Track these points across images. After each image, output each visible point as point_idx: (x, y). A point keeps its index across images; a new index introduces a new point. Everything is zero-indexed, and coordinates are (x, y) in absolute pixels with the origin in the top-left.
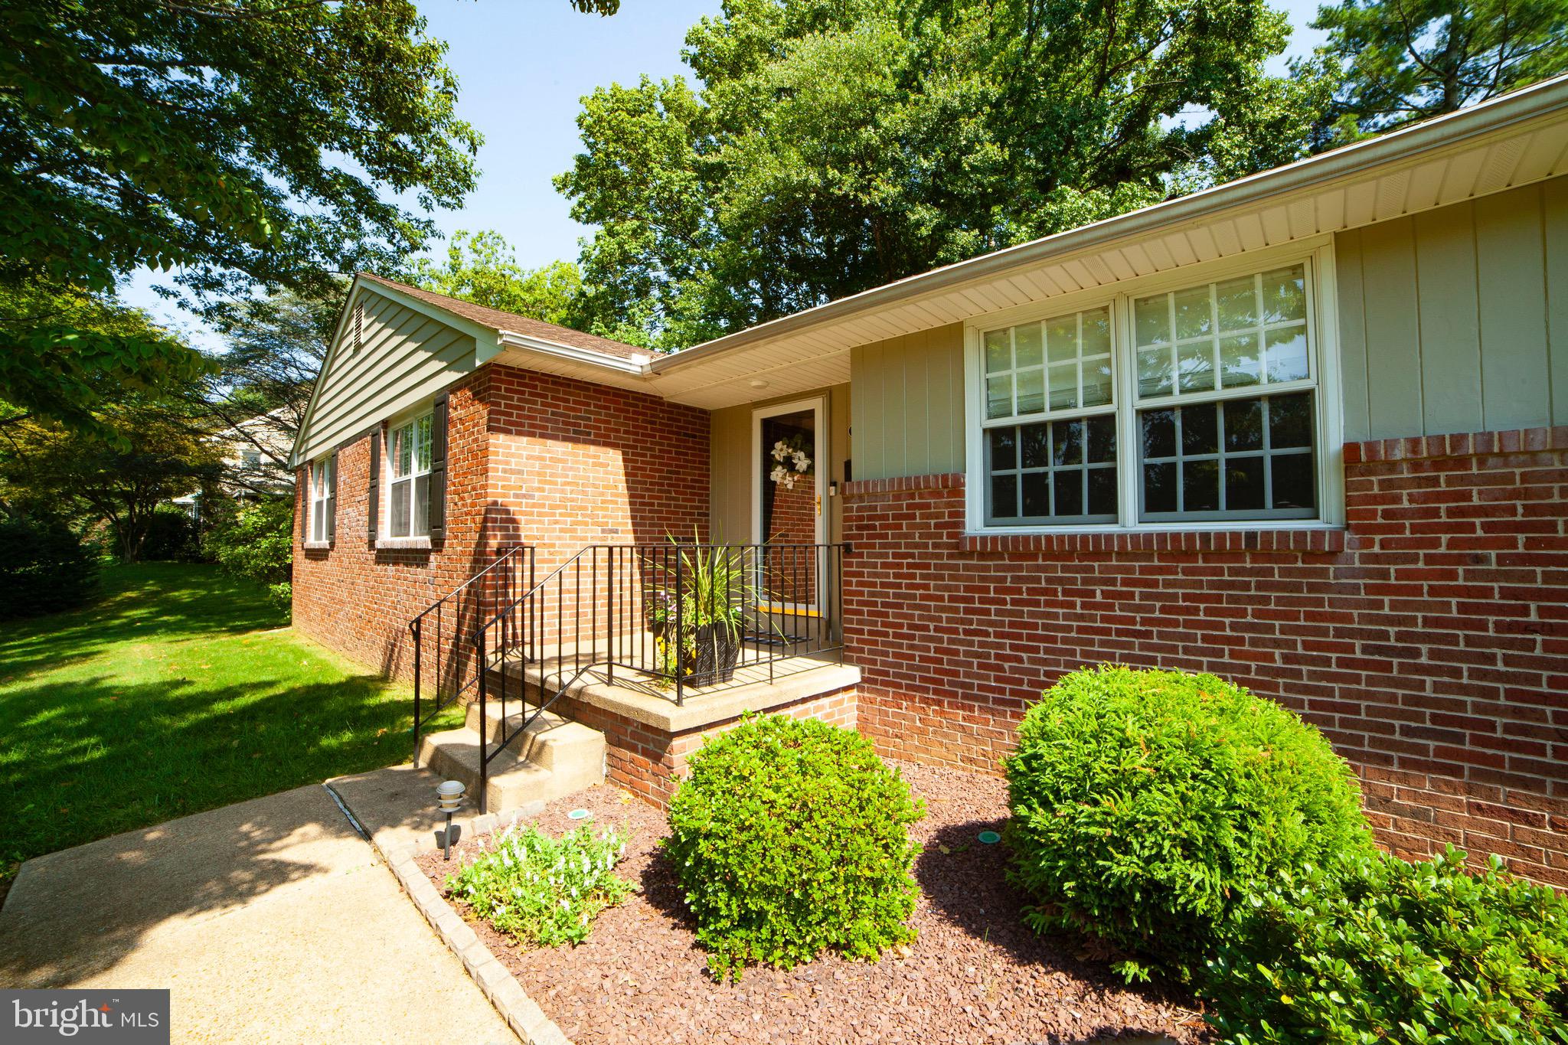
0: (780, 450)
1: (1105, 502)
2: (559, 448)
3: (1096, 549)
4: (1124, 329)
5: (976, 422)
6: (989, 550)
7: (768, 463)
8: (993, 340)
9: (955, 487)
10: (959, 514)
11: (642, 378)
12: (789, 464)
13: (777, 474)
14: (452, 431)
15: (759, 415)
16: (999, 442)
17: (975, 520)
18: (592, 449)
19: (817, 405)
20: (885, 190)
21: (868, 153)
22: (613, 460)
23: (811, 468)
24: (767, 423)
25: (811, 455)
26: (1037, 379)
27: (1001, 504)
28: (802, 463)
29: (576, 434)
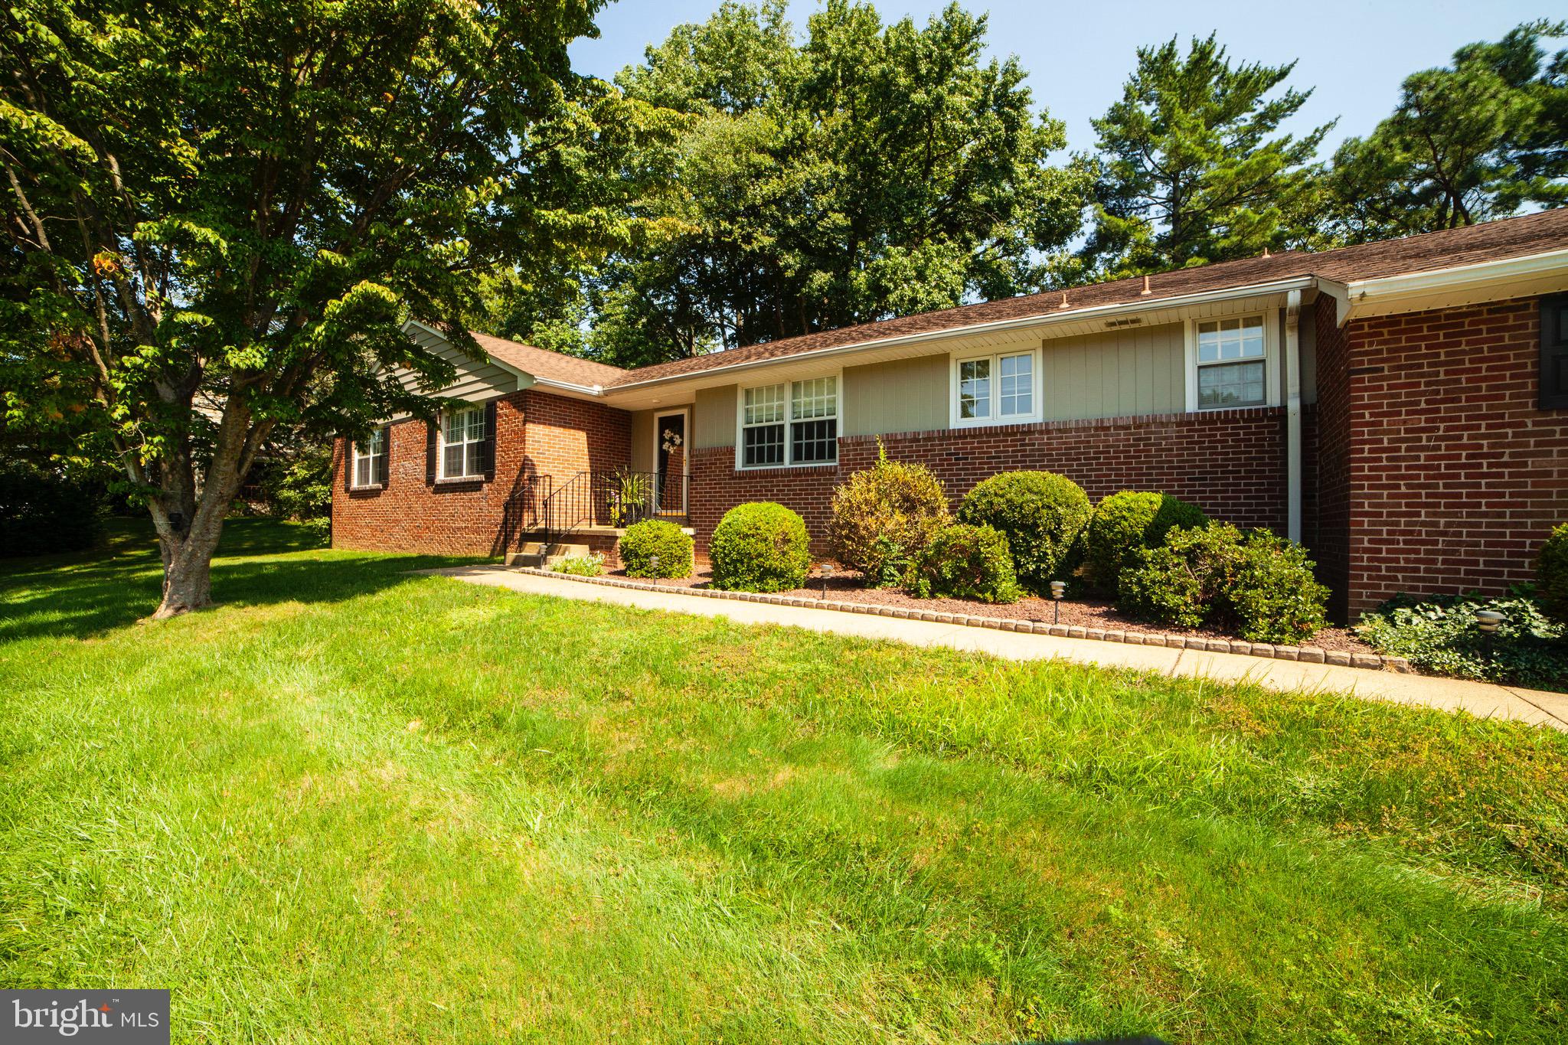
0: (668, 434)
1: (781, 459)
2: (557, 431)
3: (774, 474)
4: (788, 392)
5: (741, 424)
6: (743, 476)
7: (662, 440)
8: (748, 393)
9: (731, 451)
10: (733, 463)
11: (598, 396)
12: (672, 441)
13: (666, 446)
14: (499, 420)
15: (658, 415)
16: (749, 433)
17: (739, 465)
18: (572, 431)
19: (685, 412)
20: (764, 240)
21: (752, 211)
22: (582, 436)
23: (682, 443)
24: (661, 420)
25: (682, 437)
26: (761, 409)
27: (749, 459)
28: (678, 441)
29: (565, 424)
